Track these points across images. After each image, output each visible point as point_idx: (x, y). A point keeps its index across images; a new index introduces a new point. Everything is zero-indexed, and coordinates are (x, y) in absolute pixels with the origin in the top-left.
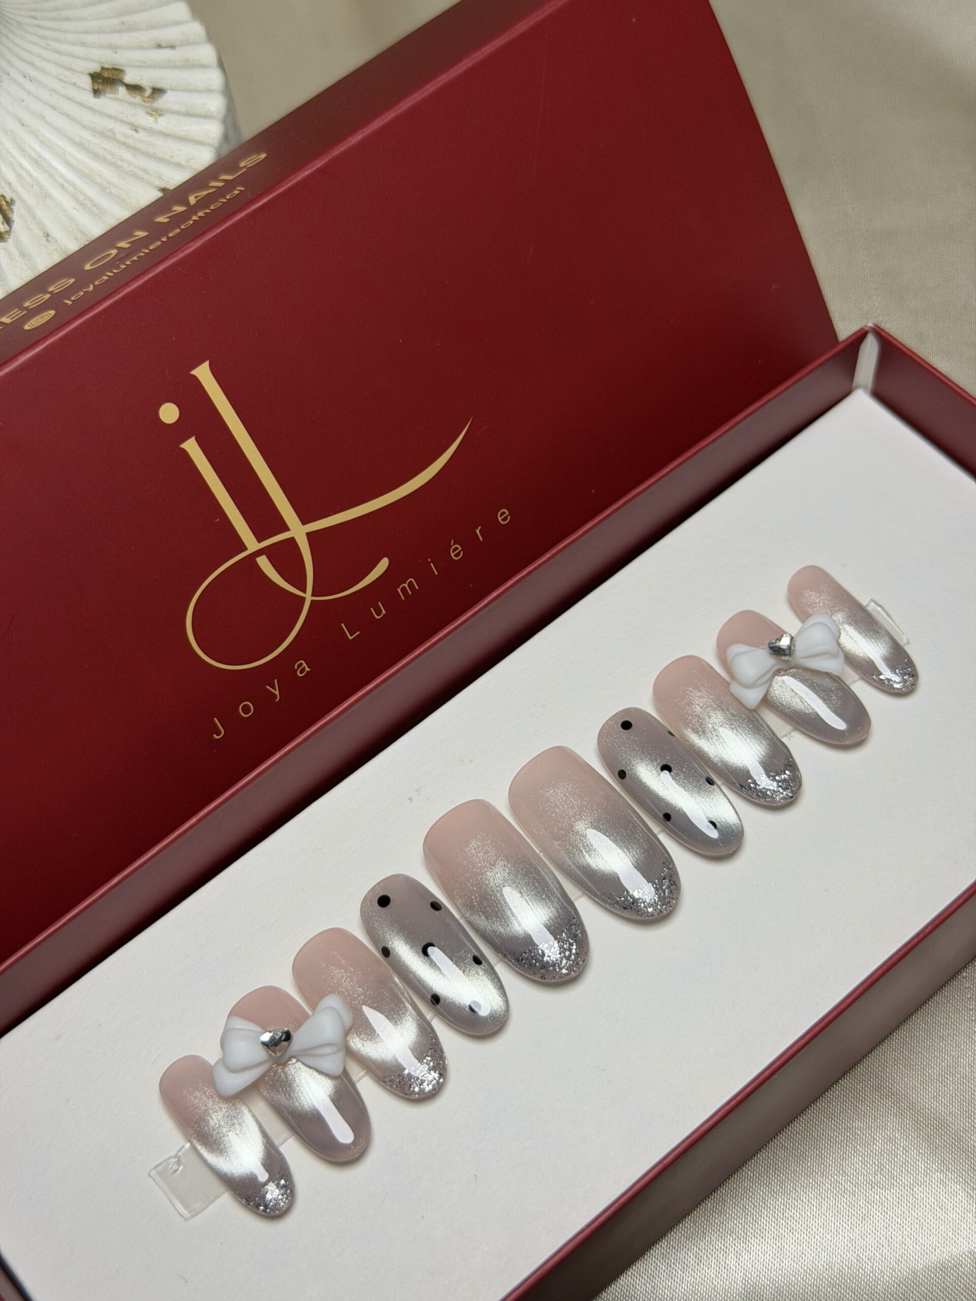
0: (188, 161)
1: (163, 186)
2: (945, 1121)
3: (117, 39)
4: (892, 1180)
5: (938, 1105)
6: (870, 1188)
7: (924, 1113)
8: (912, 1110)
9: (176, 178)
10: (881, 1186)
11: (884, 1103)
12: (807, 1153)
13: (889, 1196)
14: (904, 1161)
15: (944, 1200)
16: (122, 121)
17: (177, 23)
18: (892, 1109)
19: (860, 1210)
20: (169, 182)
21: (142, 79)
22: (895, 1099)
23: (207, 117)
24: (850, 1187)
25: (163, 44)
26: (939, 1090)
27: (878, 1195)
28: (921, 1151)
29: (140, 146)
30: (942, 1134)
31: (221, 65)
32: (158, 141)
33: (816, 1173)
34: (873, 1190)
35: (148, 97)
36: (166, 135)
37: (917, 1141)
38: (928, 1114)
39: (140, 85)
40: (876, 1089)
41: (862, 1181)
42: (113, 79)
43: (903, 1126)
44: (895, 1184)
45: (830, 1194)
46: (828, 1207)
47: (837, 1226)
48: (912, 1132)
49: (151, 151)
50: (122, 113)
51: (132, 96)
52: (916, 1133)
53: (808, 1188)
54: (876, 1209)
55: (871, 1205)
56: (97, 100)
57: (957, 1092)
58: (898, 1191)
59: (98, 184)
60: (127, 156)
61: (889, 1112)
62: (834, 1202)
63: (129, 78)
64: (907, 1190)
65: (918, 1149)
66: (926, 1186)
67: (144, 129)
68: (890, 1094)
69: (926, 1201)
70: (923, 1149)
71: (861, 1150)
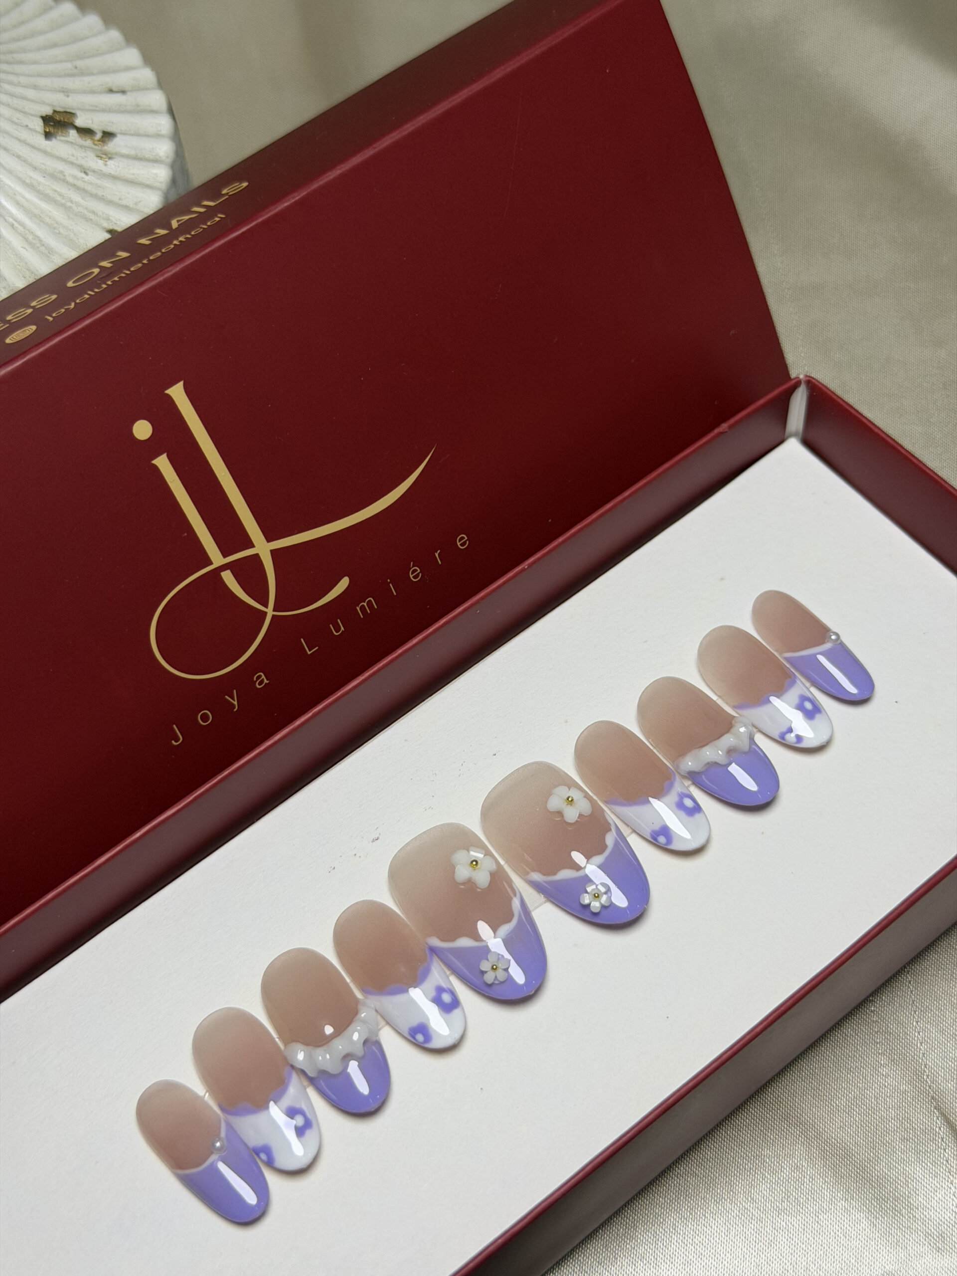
0: (136, 204)
1: (111, 227)
2: (851, 1150)
3: (69, 83)
4: (799, 1207)
5: (844, 1135)
6: (777, 1215)
7: (831, 1142)
8: (820, 1139)
9: (125, 221)
10: (788, 1213)
11: (793, 1132)
12: (717, 1180)
13: (795, 1222)
14: (810, 1189)
15: (848, 1228)
16: (72, 163)
17: (128, 69)
18: (800, 1138)
19: (766, 1237)
20: (116, 224)
21: (93, 123)
22: (803, 1128)
23: (156, 161)
24: (758, 1213)
25: (114, 89)
26: (846, 1121)
27: (785, 1221)
28: (826, 1179)
29: (89, 188)
30: (847, 1163)
31: (171, 111)
32: (107, 184)
33: (725, 1200)
34: (780, 1216)
35: (99, 141)
36: (114, 178)
37: (823, 1170)
38: (835, 1144)
39: (92, 129)
40: (785, 1119)
41: (770, 1208)
42: (65, 122)
43: (810, 1155)
44: (801, 1211)
45: (738, 1221)
46: (736, 1233)
47: (744, 1252)
48: (818, 1161)
49: (100, 193)
50: (73, 155)
51: (82, 138)
52: (822, 1162)
53: (717, 1215)
54: (782, 1235)
55: (777, 1231)
56: (48, 142)
57: (862, 1123)
58: (803, 1218)
59: (47, 224)
60: (77, 197)
61: (797, 1140)
62: (742, 1228)
63: (80, 122)
64: (813, 1217)
65: (824, 1177)
66: (831, 1214)
67: (94, 171)
68: (798, 1123)
69: (831, 1229)
70: (829, 1177)
71: (769, 1177)
